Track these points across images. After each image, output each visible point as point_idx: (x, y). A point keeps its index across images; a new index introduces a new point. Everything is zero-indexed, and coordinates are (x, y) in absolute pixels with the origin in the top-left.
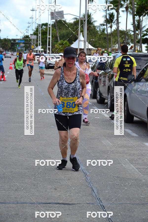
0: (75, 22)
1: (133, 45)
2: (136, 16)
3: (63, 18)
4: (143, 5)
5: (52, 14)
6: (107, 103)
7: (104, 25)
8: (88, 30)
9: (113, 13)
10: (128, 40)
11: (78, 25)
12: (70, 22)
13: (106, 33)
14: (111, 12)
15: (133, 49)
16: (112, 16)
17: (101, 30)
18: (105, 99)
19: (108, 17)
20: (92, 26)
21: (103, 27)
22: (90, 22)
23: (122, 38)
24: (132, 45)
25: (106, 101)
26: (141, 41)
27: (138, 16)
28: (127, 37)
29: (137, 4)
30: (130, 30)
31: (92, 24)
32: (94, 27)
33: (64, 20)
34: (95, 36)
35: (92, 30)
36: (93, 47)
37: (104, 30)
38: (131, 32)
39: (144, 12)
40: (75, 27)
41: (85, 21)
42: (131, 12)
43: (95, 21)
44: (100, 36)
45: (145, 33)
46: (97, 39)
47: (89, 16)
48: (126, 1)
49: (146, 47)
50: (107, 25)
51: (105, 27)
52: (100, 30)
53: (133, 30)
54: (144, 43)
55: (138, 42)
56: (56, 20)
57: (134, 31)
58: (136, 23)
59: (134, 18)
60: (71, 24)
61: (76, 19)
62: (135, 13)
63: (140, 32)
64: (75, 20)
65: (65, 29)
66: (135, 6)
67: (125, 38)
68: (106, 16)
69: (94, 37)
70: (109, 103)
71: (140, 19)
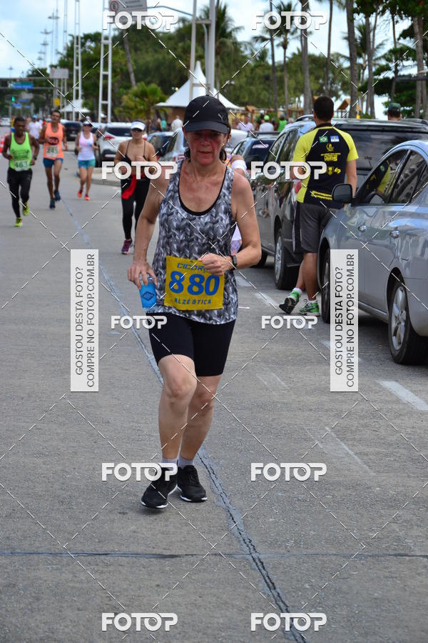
0: (179, 31)
1: (348, 98)
2: (356, 15)
5: (113, 7)
6: (272, 267)
7: (264, 39)
8: (217, 53)
10: (333, 82)
11: (190, 39)
13: (270, 62)
14: (285, 3)
15: (348, 108)
20: (229, 42)
22: (222, 32)
23: (317, 78)
24: (345, 97)
25: (270, 259)
26: (372, 88)
27: (362, 15)
28: (331, 75)
30: (339, 55)
31: (229, 35)
32: (236, 44)
35: (229, 55)
36: (234, 102)
37: (263, 55)
38: (342, 60)
39: (380, 2)
40: (180, 44)
41: (208, 26)
43: (238, 29)
44: (252, 70)
45: (383, 62)
46: (243, 80)
47: (221, 15)
50: (272, 40)
51: (268, 44)
52: (252, 54)
54: (380, 93)
55: (363, 89)
57: (351, 59)
58: (357, 34)
59: (350, 20)
60: (168, 37)
61: (183, 20)
62: (355, 6)
63: (369, 60)
64: (181, 25)
65: (150, 50)
67: (326, 78)
70: (278, 266)
71: (368, 23)
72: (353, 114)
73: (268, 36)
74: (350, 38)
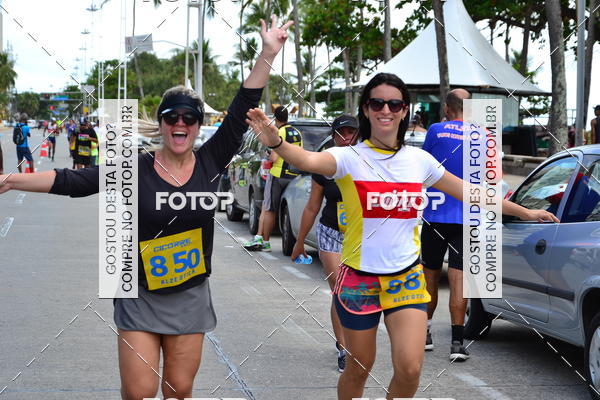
0: (174, 58)
1: (297, 105)
2: (301, 47)
3: (151, 48)
4: (316, 23)
5: (128, 41)
6: (247, 221)
7: (236, 64)
8: (203, 74)
9: (254, 40)
10: (286, 94)
11: (184, 64)
12: (165, 58)
13: (240, 80)
14: (251, 38)
15: (297, 113)
16: (251, 44)
17: (231, 73)
18: (243, 212)
19: (244, 48)
20: (211, 65)
21: (235, 68)
22: (206, 59)
23: (275, 91)
24: (295, 105)
25: (245, 216)
26: (313, 98)
27: (307, 47)
28: (284, 89)
29: (305, 23)
30: (290, 75)
31: (211, 61)
32: (216, 67)
33: (152, 52)
34: (218, 87)
35: (210, 75)
36: (215, 108)
37: (235, 75)
38: (292, 78)
39: (318, 37)
40: (175, 68)
41: (196, 55)
42: (293, 37)
43: (216, 56)
44: (228, 86)
45: (321, 80)
46: (221, 93)
47: (205, 47)
48: (281, 15)
49: (324, 110)
50: (241, 64)
51: (238, 67)
52: (228, 74)
53: (296, 74)
54: (319, 102)
55: (308, 99)
56: (136, 54)
57: (299, 77)
58: (303, 60)
59: (298, 50)
60: (167, 63)
61: (177, 50)
62: (301, 40)
63: (312, 78)
64: (176, 54)
65: (154, 71)
66: (301, 24)
67: (281, 91)
68: (240, 45)
69: (215, 88)
70: (252, 219)
71: (310, 52)
72: (300, 115)
73: (239, 61)
74: (298, 62)
